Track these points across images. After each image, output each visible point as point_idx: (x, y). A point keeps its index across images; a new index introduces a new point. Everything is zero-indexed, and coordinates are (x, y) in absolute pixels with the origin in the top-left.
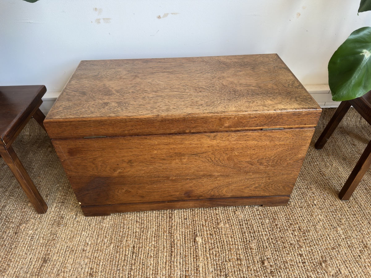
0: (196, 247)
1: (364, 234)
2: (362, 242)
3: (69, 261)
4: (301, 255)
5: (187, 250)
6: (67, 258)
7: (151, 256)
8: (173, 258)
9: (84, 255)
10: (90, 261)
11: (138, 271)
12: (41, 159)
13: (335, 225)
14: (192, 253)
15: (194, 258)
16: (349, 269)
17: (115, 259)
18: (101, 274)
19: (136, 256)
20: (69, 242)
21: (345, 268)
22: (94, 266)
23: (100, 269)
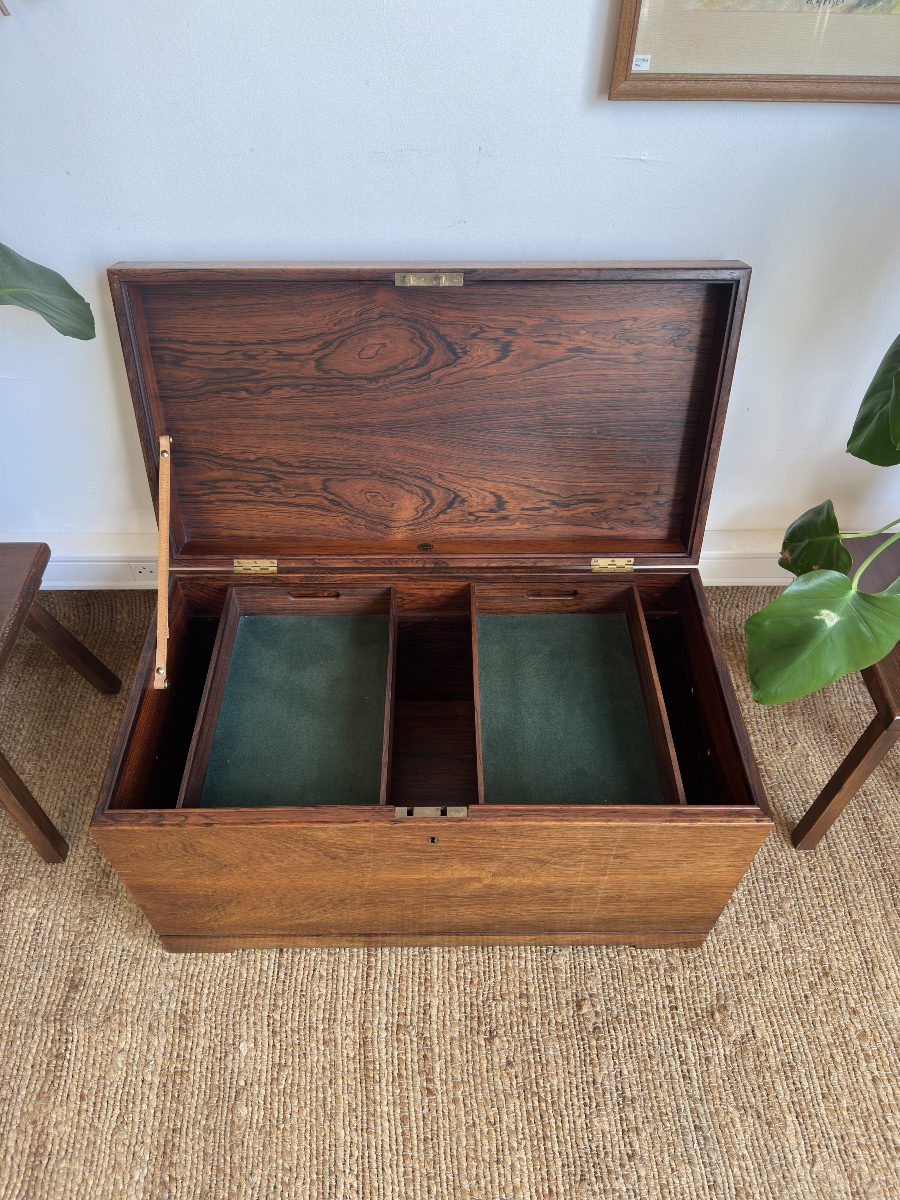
0: (427, 957)
1: (831, 940)
2: (822, 962)
3: (129, 986)
4: (670, 989)
5: (405, 964)
6: (125, 978)
7: (321, 977)
8: (371, 984)
9: (164, 970)
10: (180, 986)
11: (290, 1011)
12: (35, 700)
13: (766, 915)
14: (417, 971)
15: (420, 983)
16: (776, 1027)
17: (237, 978)
18: (207, 1017)
19: (286, 974)
20: (126, 940)
21: (767, 1026)
22: (188, 998)
23: (205, 1005)
